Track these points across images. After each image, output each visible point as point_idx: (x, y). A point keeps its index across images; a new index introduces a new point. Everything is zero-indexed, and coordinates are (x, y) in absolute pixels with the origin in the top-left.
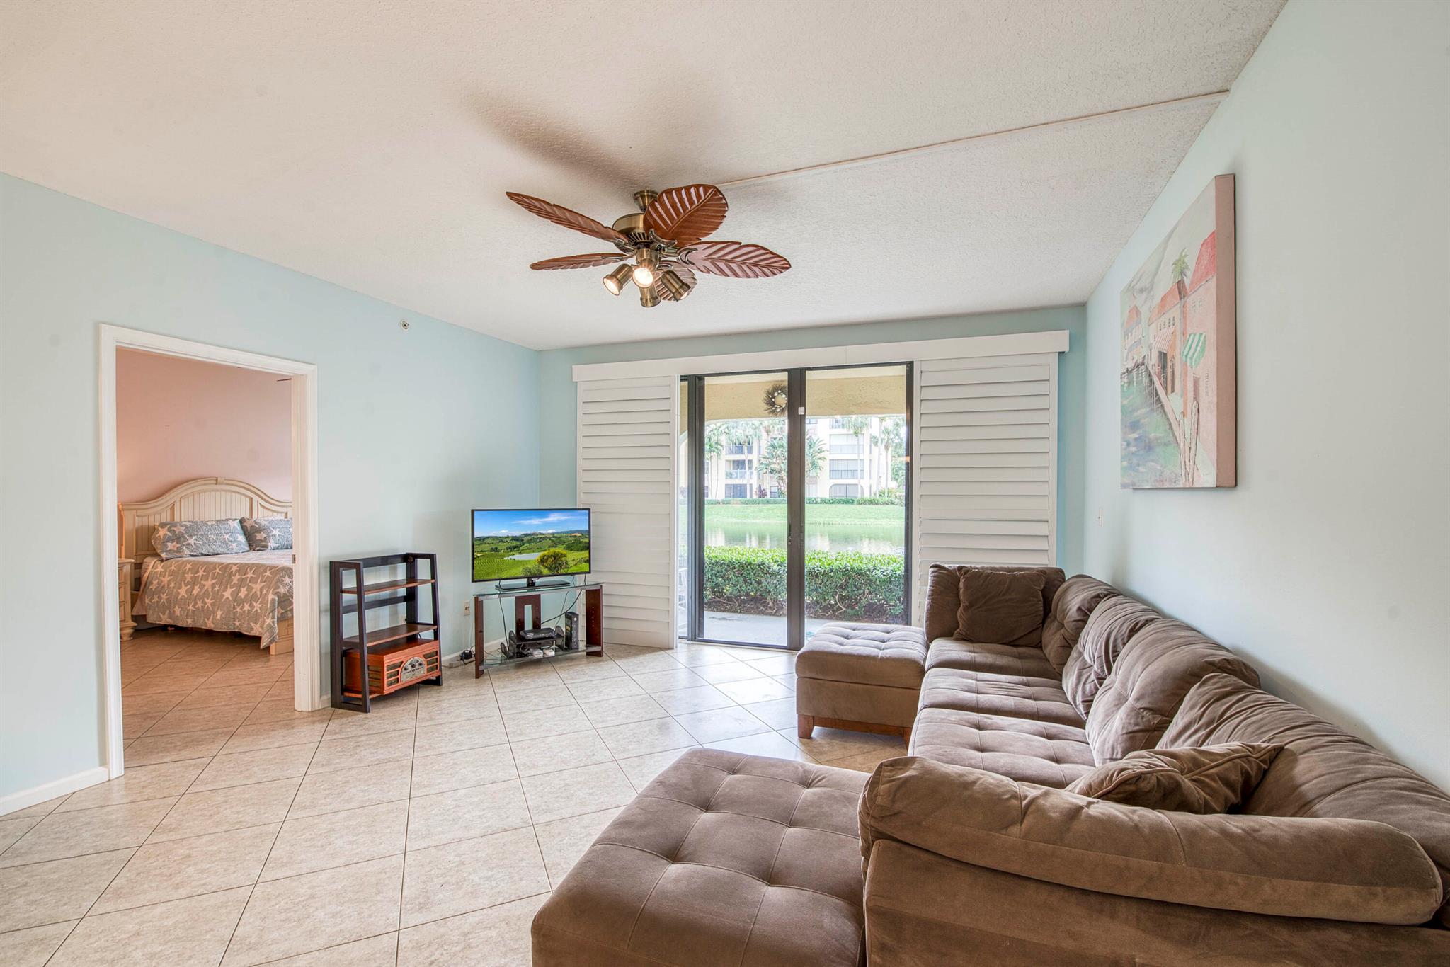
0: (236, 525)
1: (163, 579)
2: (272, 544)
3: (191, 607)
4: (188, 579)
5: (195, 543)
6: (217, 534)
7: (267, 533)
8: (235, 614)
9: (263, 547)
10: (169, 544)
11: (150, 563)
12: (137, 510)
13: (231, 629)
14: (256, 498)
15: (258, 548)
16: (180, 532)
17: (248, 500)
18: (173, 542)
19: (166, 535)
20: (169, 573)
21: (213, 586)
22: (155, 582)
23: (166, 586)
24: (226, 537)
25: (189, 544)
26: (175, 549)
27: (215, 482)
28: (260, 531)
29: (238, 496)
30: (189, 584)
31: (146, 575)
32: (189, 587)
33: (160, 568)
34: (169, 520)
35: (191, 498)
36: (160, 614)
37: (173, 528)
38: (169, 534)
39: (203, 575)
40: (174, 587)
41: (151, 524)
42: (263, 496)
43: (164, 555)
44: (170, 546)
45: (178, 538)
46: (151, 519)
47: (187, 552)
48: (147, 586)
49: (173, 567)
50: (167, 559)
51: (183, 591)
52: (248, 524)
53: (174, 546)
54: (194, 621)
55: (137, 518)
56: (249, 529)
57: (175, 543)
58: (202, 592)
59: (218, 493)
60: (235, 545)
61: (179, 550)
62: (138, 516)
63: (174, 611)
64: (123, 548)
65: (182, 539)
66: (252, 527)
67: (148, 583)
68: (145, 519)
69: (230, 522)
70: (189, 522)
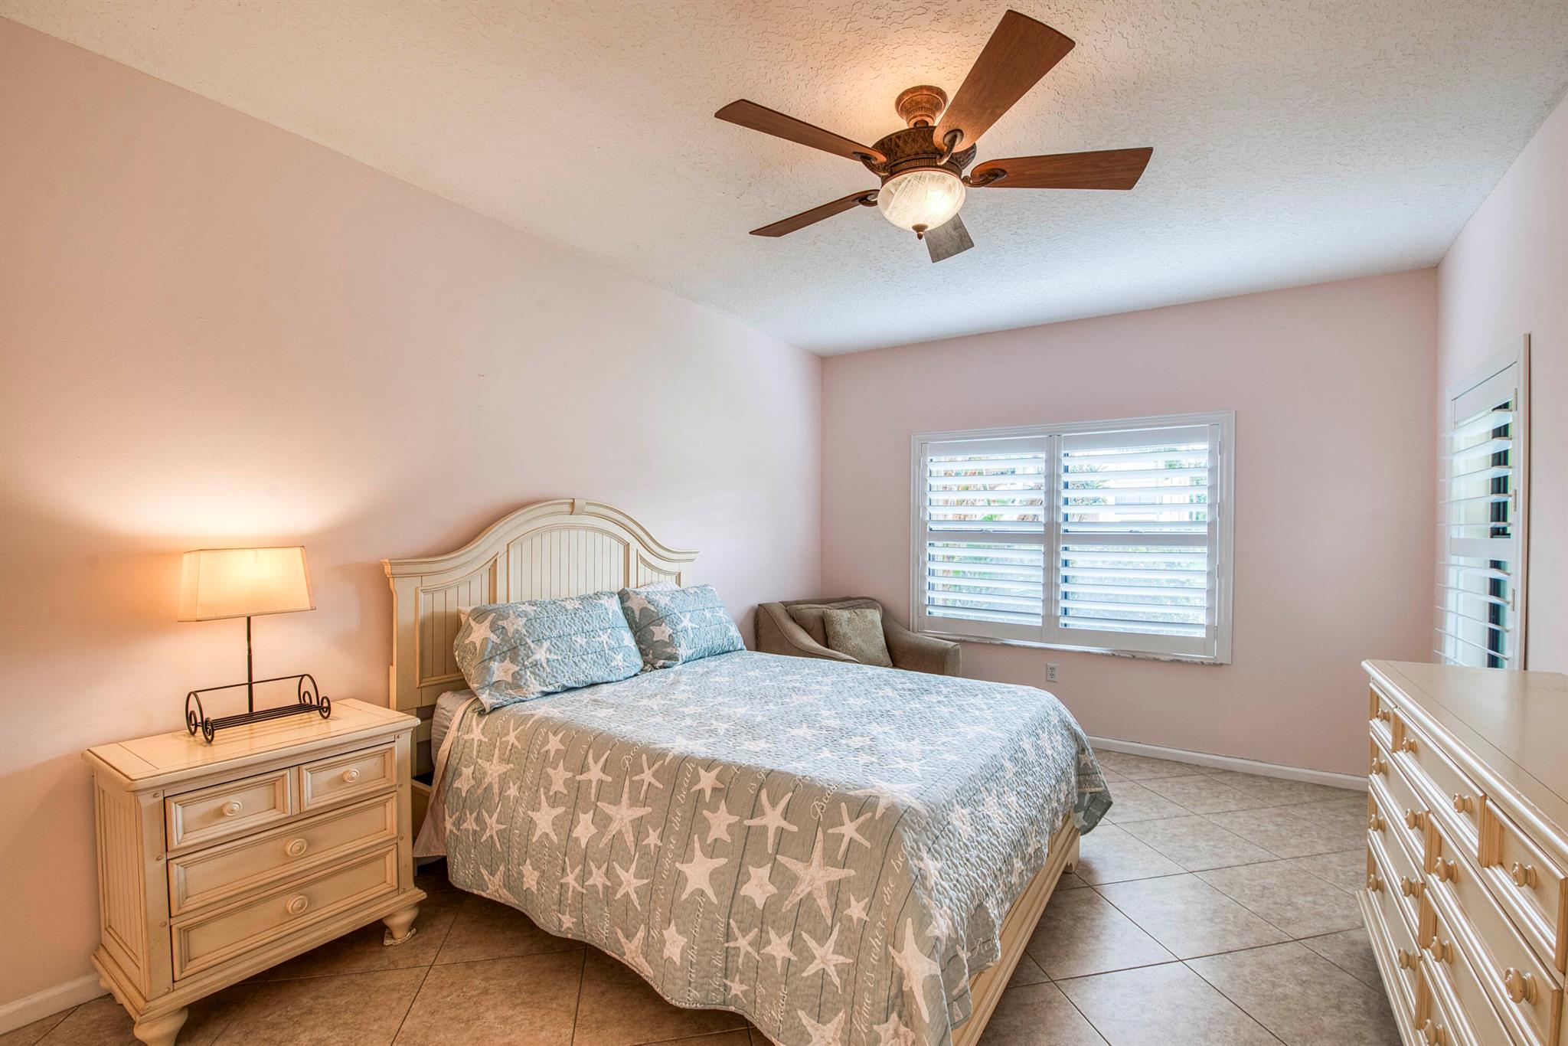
0: (614, 604)
1: (486, 765)
2: (683, 652)
3: (570, 879)
4: (558, 786)
5: (548, 660)
6: (586, 633)
7: (673, 625)
8: (729, 955)
9: (669, 658)
10: (495, 665)
11: (453, 708)
12: (421, 575)
13: (716, 1002)
14: (635, 545)
15: (660, 663)
16: (517, 631)
17: (621, 548)
18: (502, 661)
19: (486, 639)
20: (502, 754)
21: (639, 826)
22: (467, 771)
23: (496, 790)
24: (604, 638)
25: (535, 664)
26: (509, 679)
27: (567, 508)
28: (659, 620)
29: (606, 538)
30: (563, 804)
31: (446, 746)
32: (560, 810)
33: (477, 732)
34: (485, 602)
35: (527, 545)
36: (484, 872)
37: (500, 623)
38: (493, 637)
39: (601, 782)
40: (517, 800)
41: (452, 608)
42: (646, 540)
43: (487, 699)
44: (500, 670)
45: (512, 649)
46: (452, 594)
47: (535, 687)
48: (448, 779)
49: (511, 738)
50: (494, 709)
51: (545, 819)
52: (634, 604)
53: (506, 671)
54: (580, 923)
55: (421, 595)
56: (637, 613)
57: (507, 661)
58: (605, 840)
59: (573, 533)
60: (620, 657)
61: (516, 683)
62: (424, 591)
63: (521, 875)
64: (393, 670)
65: (522, 651)
66: (643, 610)
67: (451, 771)
68: (439, 597)
69: (604, 601)
70: (532, 603)
